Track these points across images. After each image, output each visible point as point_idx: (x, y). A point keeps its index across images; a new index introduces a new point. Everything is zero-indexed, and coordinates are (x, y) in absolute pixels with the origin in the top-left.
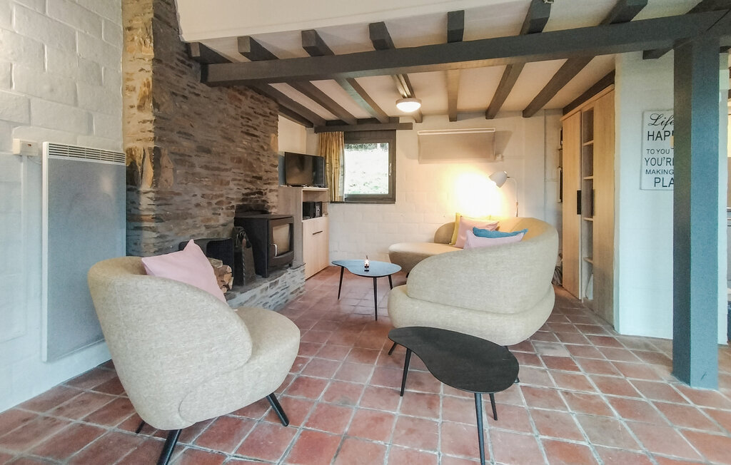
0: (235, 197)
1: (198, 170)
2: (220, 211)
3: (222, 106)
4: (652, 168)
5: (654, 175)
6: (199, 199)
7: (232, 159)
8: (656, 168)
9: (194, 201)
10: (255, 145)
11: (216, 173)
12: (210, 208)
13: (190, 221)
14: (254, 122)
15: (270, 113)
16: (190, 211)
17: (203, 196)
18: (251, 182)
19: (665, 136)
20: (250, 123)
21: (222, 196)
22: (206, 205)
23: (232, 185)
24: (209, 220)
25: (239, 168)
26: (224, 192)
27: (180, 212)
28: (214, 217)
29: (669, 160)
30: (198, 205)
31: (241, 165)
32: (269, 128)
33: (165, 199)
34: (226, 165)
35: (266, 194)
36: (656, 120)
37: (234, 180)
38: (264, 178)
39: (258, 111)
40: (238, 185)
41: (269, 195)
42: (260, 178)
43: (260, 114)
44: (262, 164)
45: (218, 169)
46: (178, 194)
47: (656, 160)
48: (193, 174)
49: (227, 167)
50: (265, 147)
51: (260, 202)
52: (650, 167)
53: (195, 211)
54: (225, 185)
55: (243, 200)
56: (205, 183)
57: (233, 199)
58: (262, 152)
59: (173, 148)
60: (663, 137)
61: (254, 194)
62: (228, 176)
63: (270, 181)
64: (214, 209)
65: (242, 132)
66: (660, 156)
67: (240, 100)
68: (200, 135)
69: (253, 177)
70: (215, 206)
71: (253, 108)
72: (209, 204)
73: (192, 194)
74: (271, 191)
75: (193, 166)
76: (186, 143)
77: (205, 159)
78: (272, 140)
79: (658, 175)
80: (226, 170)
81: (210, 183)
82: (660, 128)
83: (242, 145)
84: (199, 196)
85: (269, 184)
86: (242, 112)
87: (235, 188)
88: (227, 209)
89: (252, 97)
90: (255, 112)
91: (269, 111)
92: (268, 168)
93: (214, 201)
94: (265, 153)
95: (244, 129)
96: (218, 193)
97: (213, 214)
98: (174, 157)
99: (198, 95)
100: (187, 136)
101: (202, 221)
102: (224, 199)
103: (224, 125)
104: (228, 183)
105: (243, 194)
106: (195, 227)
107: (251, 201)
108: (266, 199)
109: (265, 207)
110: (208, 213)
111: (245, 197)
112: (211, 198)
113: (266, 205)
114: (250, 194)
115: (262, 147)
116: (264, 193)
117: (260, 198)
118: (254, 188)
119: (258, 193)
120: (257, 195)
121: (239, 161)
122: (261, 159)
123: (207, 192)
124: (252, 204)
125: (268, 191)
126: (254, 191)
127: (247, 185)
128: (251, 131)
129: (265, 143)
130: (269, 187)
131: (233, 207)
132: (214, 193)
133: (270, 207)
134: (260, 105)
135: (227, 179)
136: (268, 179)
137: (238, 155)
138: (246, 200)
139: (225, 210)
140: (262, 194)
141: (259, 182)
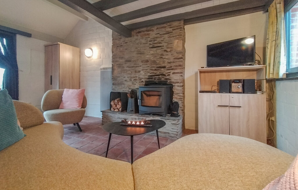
0: (143, 77)
1: (126, 68)
2: (135, 83)
3: (137, 42)
6: (126, 78)
7: (142, 62)
9: (125, 79)
10: (159, 51)
11: (133, 68)
12: (131, 82)
13: (123, 86)
14: (159, 40)
15: (174, 30)
16: (123, 83)
17: (128, 77)
18: (155, 70)
20: (156, 42)
22: (129, 80)
23: (142, 72)
24: (130, 86)
25: (147, 65)
26: (137, 75)
27: (119, 82)
28: (133, 85)
30: (126, 81)
31: (148, 63)
32: (172, 38)
33: (114, 79)
34: (139, 64)
35: (169, 75)
37: (142, 70)
38: (167, 67)
40: (146, 72)
41: (172, 76)
42: (164, 67)
43: (164, 34)
44: (165, 60)
45: (133, 67)
46: (118, 77)
48: (124, 70)
49: (140, 65)
50: (169, 50)
51: (163, 79)
53: (125, 83)
54: (138, 73)
55: (148, 78)
56: (128, 73)
57: (143, 78)
58: (165, 53)
59: (117, 63)
62: (140, 69)
63: (172, 68)
64: (132, 82)
65: (149, 48)
67: (148, 34)
68: (127, 57)
69: (157, 67)
70: (133, 81)
71: (159, 33)
72: (131, 80)
73: (124, 77)
74: (173, 73)
75: (123, 67)
76: (121, 61)
77: (128, 64)
78: (176, 43)
80: (138, 67)
81: (130, 73)
83: (150, 54)
85: (172, 69)
86: (150, 39)
87: (144, 73)
88: (139, 82)
89: (157, 29)
90: (160, 35)
91: (171, 29)
93: (133, 79)
94: (167, 53)
95: (151, 46)
96: (135, 76)
97: (133, 84)
98: (117, 66)
99: (127, 43)
100: (122, 58)
101: (127, 86)
102: (137, 78)
103: (139, 49)
104: (140, 72)
105: (148, 76)
106: (124, 88)
107: (155, 79)
108: (169, 78)
109: (168, 82)
110: (130, 83)
111: (151, 77)
112: (131, 78)
113: (169, 81)
114: (154, 76)
115: (165, 51)
116: (166, 75)
117: (164, 77)
118: (158, 73)
119: (161, 75)
120: (161, 76)
121: (147, 61)
122: (164, 57)
123: (129, 76)
124: (156, 81)
125: (171, 74)
126: (157, 74)
127: (152, 72)
128: (156, 45)
129: (168, 48)
130: (172, 71)
131: (143, 81)
132: (132, 76)
133: (173, 82)
134: (163, 29)
135: (139, 70)
136: (171, 67)
137: (146, 59)
138: (152, 78)
139: (138, 83)
140: (165, 75)
141: (162, 69)
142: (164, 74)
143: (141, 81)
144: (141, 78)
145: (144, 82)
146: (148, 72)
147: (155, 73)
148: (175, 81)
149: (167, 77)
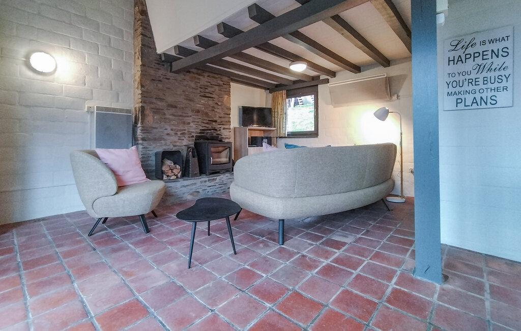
0: (194, 131)
1: (167, 116)
2: (184, 138)
3: (185, 83)
4: (453, 90)
5: (456, 97)
6: (169, 131)
7: (193, 111)
8: (458, 89)
9: (166, 132)
10: (211, 102)
11: (181, 118)
12: (176, 136)
13: (163, 142)
14: (210, 89)
15: (224, 84)
16: (163, 137)
17: (172, 130)
18: (207, 123)
19: (466, 59)
20: (207, 91)
21: (185, 130)
22: (173, 134)
23: (192, 124)
24: (175, 142)
25: (198, 116)
26: (186, 128)
27: (156, 137)
28: (180, 141)
29: (470, 81)
30: (168, 134)
31: (199, 114)
32: (222, 93)
33: (147, 130)
34: (187, 114)
35: (220, 130)
36: (457, 45)
37: (192, 122)
38: (219, 121)
39: (213, 83)
40: (197, 124)
41: (223, 131)
42: (216, 121)
43: (215, 85)
44: (216, 113)
45: (181, 116)
46: (155, 128)
47: (458, 83)
48: (165, 118)
49: (190, 115)
50: (219, 104)
51: (215, 135)
52: (451, 90)
53: (167, 137)
54: (187, 124)
55: (200, 133)
56: (173, 123)
57: (193, 132)
58: (216, 106)
59: (153, 106)
60: (464, 60)
61: (210, 130)
62: (190, 119)
64: (179, 137)
65: (200, 96)
66: (462, 78)
67: (199, 79)
68: (170, 99)
69: (209, 120)
70: (180, 135)
71: (210, 82)
72: (176, 134)
73: (165, 128)
74: (224, 129)
75: (165, 114)
76: (160, 103)
77: (173, 111)
78: (225, 99)
79: (460, 96)
80: (188, 116)
81: (176, 123)
82: (460, 52)
83: (201, 103)
84: (169, 129)
85: (223, 124)
86: (201, 85)
87: (194, 126)
88: (189, 137)
89: (208, 76)
90: (211, 84)
91: (222, 83)
92: (222, 115)
93: (179, 133)
94: (219, 107)
95: (202, 94)
96: (182, 128)
97: (179, 139)
98: (153, 110)
99: (169, 79)
100: (161, 100)
101: (171, 143)
102: (186, 132)
103: (187, 93)
105: (201, 130)
106: (166, 145)
107: (207, 134)
110: (175, 138)
111: (202, 131)
112: (177, 131)
113: (220, 137)
114: (206, 130)
115: (217, 104)
116: (218, 130)
117: (215, 132)
118: (210, 127)
119: (213, 129)
120: (212, 131)
121: (198, 111)
122: (216, 110)
123: (174, 128)
124: (208, 136)
125: (222, 129)
127: (204, 125)
128: (208, 95)
129: (219, 101)
130: (223, 127)
131: (193, 136)
132: (179, 129)
133: (224, 138)
134: (215, 80)
135: (189, 121)
136: (222, 122)
137: (197, 108)
138: (203, 133)
139: (187, 138)
140: (216, 130)
141: (214, 123)
142: (215, 128)
144: (192, 132)
145: (195, 137)
146: (199, 125)
147: (207, 127)
149: (219, 133)
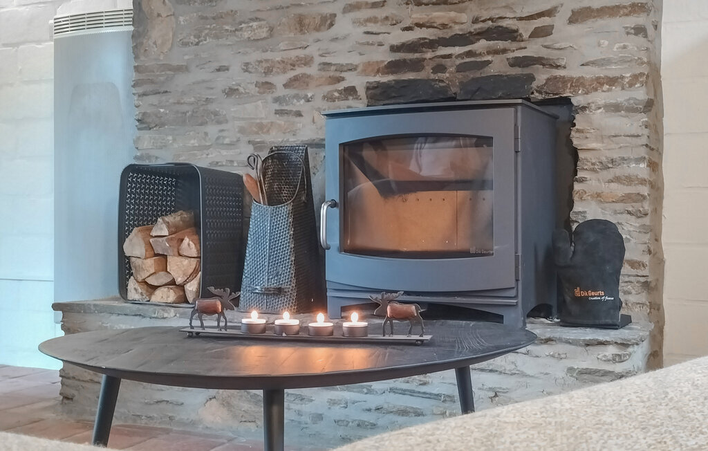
0: (355, 59)
2: (300, 105)
6: (236, 76)
9: (222, 81)
12: (269, 97)
13: (213, 130)
16: (212, 107)
17: (246, 68)
21: (307, 61)
22: (253, 90)
23: (344, 25)
24: (261, 128)
26: (313, 50)
27: (185, 108)
28: (281, 121)
30: (231, 92)
33: (152, 82)
37: (349, 9)
40: (374, 20)
48: (218, 18)
51: (498, 66)
53: (230, 108)
54: (317, 29)
55: (393, 67)
56: (246, 35)
57: (352, 68)
64: (277, 100)
70: (281, 91)
72: (268, 86)
73: (216, 65)
74: (578, 16)
81: (264, 33)
84: (236, 68)
87: (358, 33)
88: (329, 98)
93: (279, 80)
96: (293, 54)
97: (280, 112)
101: (242, 130)
102: (312, 70)
104: (328, 21)
105: (394, 49)
106: (219, 143)
107: (440, 68)
108: (544, 53)
109: (534, 85)
110: (262, 110)
111: (408, 55)
112: (268, 71)
113: (542, 76)
114: (432, 44)
116: (525, 29)
117: (504, 51)
119: (487, 34)
120: (481, 45)
123: (254, 56)
124: (450, 78)
125: (559, 20)
126: (457, 30)
127: (419, 15)
130: (569, 3)
131: (351, 91)
132: (277, 57)
133: (578, 83)
135: (327, 10)
138: (417, 65)
139: (319, 102)
140: (511, 35)
142: (504, 23)
143: (341, 86)
144: (341, 68)
145: (361, 92)
146: (387, 18)
147: (444, 26)
148: (589, 73)
149: (534, 49)
